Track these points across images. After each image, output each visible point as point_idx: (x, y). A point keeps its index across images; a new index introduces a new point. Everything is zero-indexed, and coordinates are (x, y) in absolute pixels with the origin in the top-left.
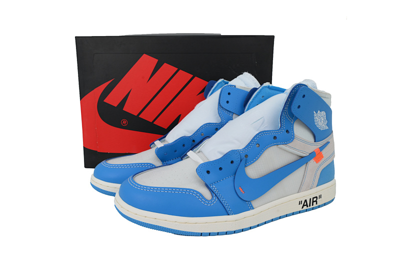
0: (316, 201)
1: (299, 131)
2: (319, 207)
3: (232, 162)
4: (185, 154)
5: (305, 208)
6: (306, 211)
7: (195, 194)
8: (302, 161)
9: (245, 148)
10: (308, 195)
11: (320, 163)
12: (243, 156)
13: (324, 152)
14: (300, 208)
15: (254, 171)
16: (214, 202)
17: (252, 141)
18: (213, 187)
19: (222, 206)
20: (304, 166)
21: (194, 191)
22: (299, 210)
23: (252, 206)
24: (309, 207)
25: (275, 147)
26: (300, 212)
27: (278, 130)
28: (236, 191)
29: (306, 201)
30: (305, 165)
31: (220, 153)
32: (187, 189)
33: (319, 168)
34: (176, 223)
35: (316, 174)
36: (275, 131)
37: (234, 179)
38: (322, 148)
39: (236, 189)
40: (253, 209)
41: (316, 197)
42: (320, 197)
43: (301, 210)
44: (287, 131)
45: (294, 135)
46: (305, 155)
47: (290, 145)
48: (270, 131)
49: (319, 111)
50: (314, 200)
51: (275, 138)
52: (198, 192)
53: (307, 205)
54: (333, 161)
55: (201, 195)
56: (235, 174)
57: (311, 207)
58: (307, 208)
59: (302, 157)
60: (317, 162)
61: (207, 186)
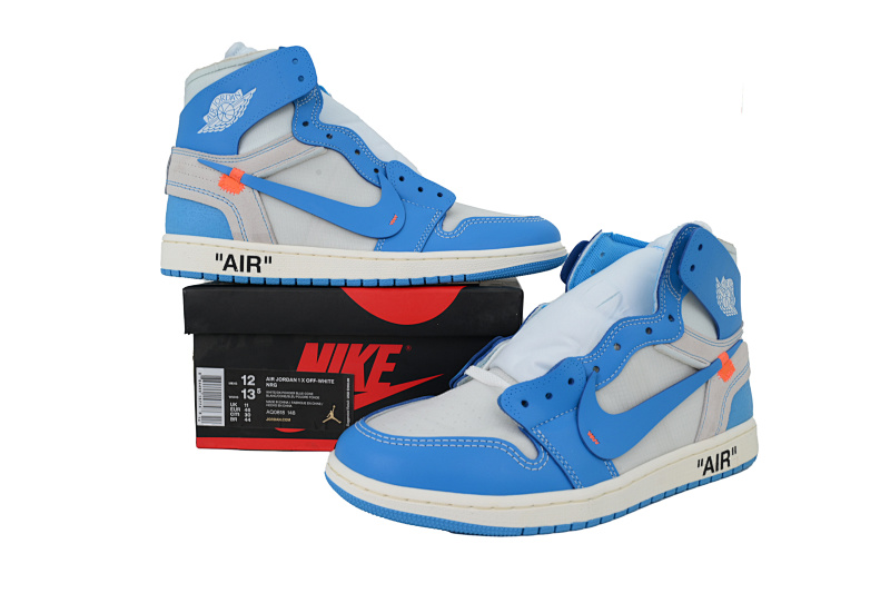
0: (727, 460)
1: (691, 317)
2: (733, 472)
3: (571, 381)
4: (460, 373)
5: (709, 473)
6: (711, 480)
7: (504, 447)
8: (697, 377)
9: (591, 353)
10: (711, 447)
11: (730, 381)
12: (590, 369)
13: (735, 360)
14: (698, 474)
15: (614, 397)
16: (543, 462)
17: (605, 337)
18: (538, 433)
19: (560, 472)
20: (702, 388)
21: (502, 441)
22: (697, 479)
23: (616, 470)
24: (715, 473)
25: (650, 348)
26: (699, 483)
27: (654, 315)
28: (582, 439)
29: (709, 459)
30: (704, 386)
31: (542, 365)
32: (486, 439)
33: (728, 392)
34: (472, 509)
35: (724, 404)
36: (648, 317)
37: (577, 415)
38: (731, 351)
39: (583, 436)
40: (618, 475)
41: (728, 452)
42: (734, 450)
43: (702, 478)
44: (670, 317)
45: (682, 325)
46: (703, 365)
47: (676, 344)
48: (638, 317)
49: (723, 279)
50: (724, 458)
51: (649, 330)
52: (510, 445)
53: (712, 468)
54: (748, 382)
55: (516, 449)
56: (578, 406)
57: (720, 471)
58: (712, 475)
59: (698, 370)
60: (725, 380)
61: (525, 432)
